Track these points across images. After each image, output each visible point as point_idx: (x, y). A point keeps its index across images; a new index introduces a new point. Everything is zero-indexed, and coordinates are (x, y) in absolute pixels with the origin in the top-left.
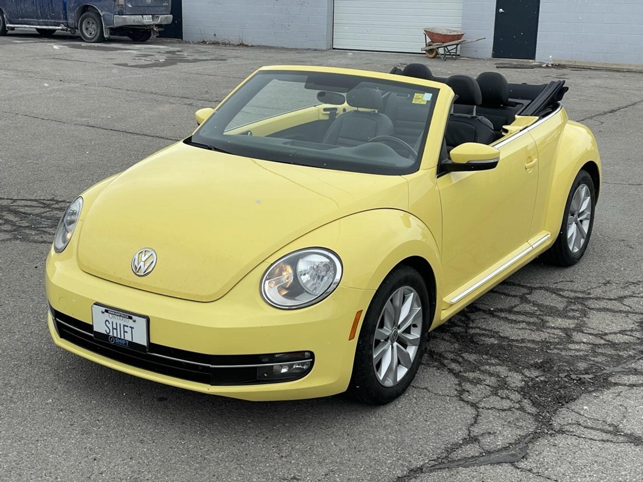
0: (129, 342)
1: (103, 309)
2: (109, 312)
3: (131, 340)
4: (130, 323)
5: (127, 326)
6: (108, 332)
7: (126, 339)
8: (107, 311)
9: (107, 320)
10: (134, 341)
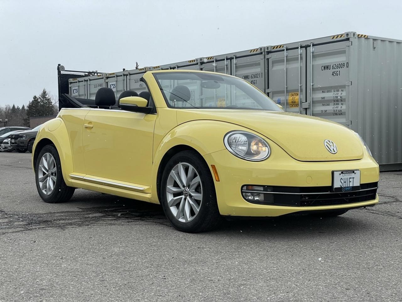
0: (352, 187)
1: (341, 172)
2: (344, 173)
3: (352, 186)
4: (353, 175)
5: (351, 178)
6: (341, 186)
7: (350, 186)
8: (342, 173)
9: (342, 179)
10: (354, 186)
